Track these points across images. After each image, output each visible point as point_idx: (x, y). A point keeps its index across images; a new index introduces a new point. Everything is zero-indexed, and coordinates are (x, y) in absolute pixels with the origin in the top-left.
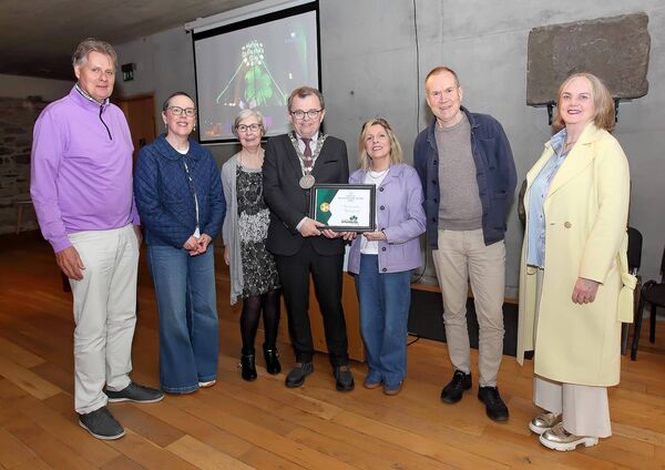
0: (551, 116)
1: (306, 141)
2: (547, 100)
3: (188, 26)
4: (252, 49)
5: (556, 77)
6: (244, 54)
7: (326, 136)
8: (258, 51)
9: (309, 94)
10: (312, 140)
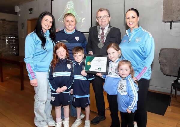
0: (171, 26)
2: (170, 20)
4: (70, 3)
5: (174, 12)
6: (67, 5)
7: (112, 27)
8: (72, 4)
9: (104, 10)
10: (105, 29)
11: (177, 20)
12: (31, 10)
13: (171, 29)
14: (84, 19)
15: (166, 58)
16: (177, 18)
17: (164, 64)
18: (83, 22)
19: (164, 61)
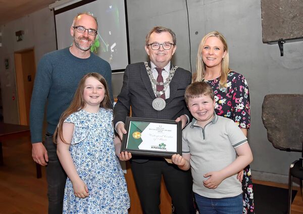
0: (282, 50)
1: (159, 70)
2: (277, 38)
3: (51, 6)
5: (283, 22)
7: (177, 67)
9: (165, 30)
10: (164, 70)
11: (292, 36)
12: (19, 34)
13: (282, 55)
14: (114, 45)
15: (277, 114)
16: (291, 33)
17: (273, 126)
18: (113, 51)
19: (273, 120)
